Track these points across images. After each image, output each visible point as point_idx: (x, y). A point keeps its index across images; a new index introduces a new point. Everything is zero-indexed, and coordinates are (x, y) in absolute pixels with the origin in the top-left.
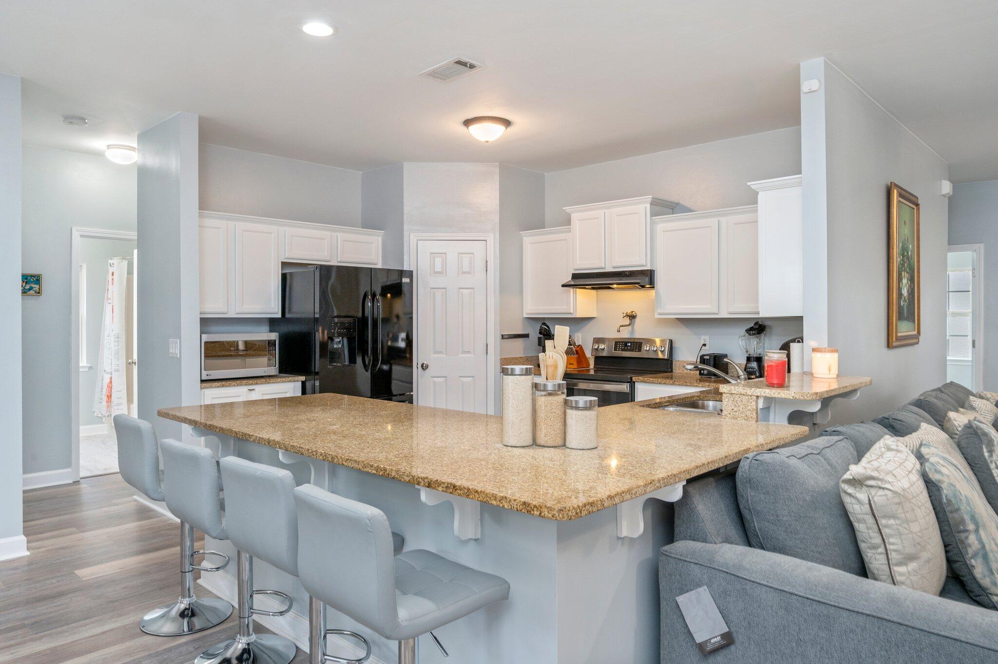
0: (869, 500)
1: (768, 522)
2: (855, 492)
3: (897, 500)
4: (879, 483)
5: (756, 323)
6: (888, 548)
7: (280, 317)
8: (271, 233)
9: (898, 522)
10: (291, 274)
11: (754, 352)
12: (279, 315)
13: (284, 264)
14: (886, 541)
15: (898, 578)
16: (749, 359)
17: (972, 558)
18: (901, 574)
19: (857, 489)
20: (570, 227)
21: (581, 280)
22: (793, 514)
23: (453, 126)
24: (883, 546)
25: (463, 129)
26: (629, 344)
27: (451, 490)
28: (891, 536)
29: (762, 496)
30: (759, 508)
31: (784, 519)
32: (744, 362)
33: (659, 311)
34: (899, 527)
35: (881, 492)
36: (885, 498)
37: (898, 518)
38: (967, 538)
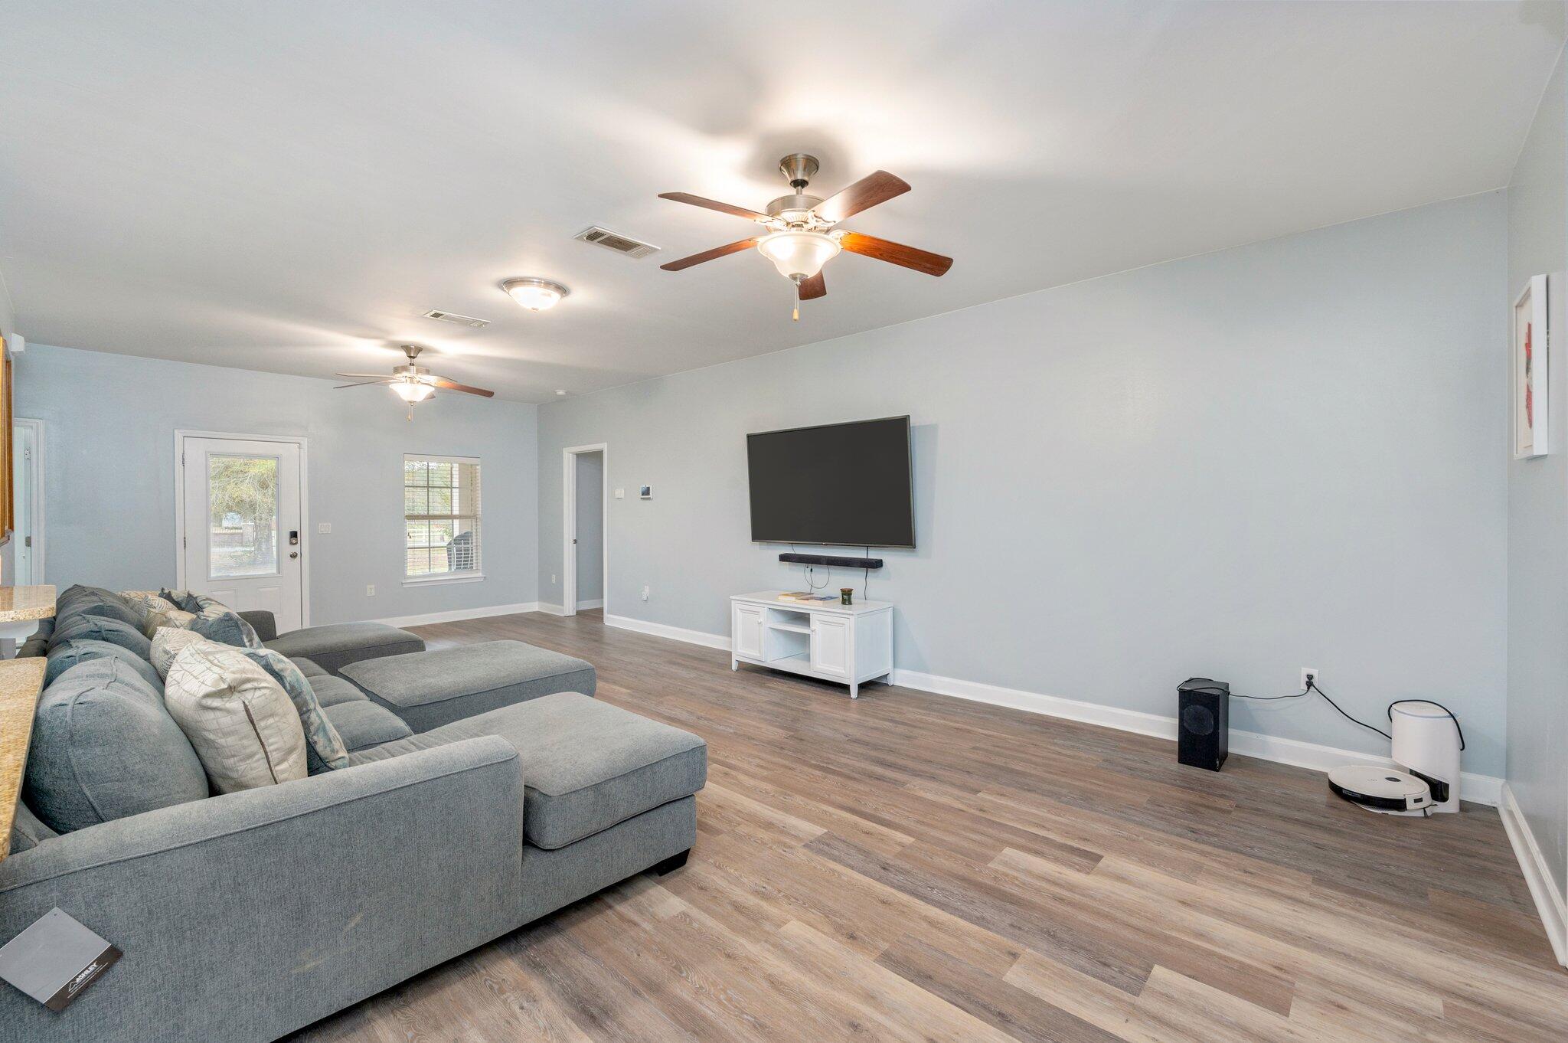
0: (246, 706)
1: (111, 781)
2: (223, 703)
3: (274, 697)
4: (256, 684)
6: (268, 750)
9: (277, 719)
14: (265, 743)
15: (280, 777)
17: (314, 735)
18: (283, 771)
19: (225, 699)
22: (146, 757)
24: (262, 750)
28: (271, 736)
29: (98, 750)
30: (92, 768)
31: (138, 767)
34: (278, 724)
35: (258, 693)
36: (263, 698)
37: (277, 715)
38: (309, 718)
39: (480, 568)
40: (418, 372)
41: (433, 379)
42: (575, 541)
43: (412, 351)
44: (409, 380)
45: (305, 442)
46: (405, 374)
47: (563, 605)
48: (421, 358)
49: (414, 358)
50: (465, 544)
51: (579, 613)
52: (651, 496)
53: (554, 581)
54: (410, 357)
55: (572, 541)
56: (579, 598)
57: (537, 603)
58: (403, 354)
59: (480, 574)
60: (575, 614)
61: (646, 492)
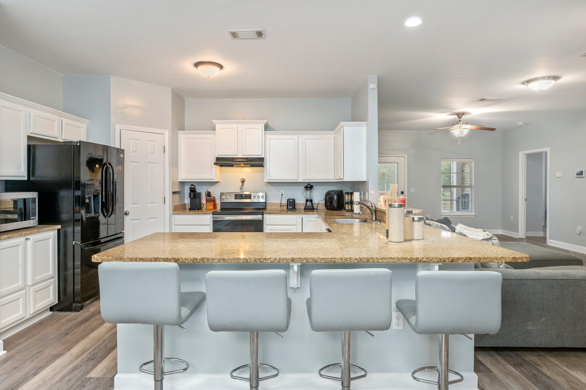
5: (309, 184)
7: (27, 179)
8: (21, 111)
10: (34, 146)
11: (308, 197)
12: (26, 179)
13: (29, 138)
16: (307, 201)
20: (215, 131)
21: (222, 161)
23: (188, 66)
25: (194, 69)
26: (244, 196)
27: (468, 260)
32: (304, 202)
33: (268, 178)
39: (473, 210)
40: (463, 124)
41: (469, 127)
42: (526, 200)
43: (460, 115)
44: (459, 127)
45: (406, 156)
46: (457, 125)
47: (518, 232)
48: (464, 117)
49: (461, 118)
50: (464, 199)
51: (527, 237)
52: (584, 176)
53: (512, 220)
54: (459, 118)
55: (524, 200)
56: (527, 230)
57: (501, 230)
58: (456, 116)
59: (473, 214)
60: (525, 238)
61: (581, 173)
